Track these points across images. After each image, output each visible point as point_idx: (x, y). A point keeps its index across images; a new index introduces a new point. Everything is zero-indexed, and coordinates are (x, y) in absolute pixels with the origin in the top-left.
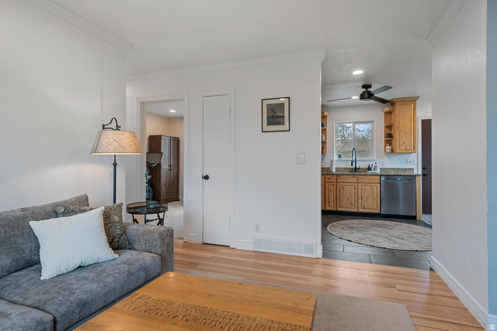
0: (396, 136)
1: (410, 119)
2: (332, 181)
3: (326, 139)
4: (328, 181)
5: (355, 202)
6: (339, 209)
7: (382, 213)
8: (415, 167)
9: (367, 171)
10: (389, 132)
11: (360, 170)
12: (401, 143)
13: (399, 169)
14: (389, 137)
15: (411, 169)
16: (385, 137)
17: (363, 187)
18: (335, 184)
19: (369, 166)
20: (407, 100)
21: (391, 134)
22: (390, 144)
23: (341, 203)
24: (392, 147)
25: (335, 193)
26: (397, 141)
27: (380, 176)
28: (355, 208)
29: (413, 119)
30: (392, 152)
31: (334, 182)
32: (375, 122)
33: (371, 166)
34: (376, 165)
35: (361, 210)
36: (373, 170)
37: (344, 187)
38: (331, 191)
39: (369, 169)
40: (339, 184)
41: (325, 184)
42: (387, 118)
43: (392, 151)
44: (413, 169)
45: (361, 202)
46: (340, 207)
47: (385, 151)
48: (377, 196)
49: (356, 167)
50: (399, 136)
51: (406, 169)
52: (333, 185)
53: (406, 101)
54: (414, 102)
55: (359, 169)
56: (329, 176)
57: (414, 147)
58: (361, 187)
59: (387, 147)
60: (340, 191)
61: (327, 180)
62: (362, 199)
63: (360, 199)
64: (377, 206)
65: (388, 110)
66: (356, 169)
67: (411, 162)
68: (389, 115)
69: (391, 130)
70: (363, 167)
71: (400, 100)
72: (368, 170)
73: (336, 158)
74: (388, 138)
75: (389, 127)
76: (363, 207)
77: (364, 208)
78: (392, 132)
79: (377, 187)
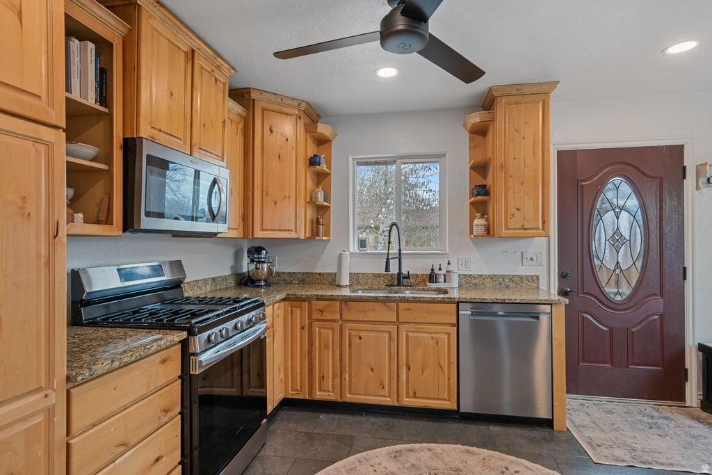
0: (499, 191)
1: (534, 143)
2: (330, 317)
3: (327, 198)
4: (318, 317)
5: (390, 379)
6: (349, 397)
7: (461, 410)
8: (541, 272)
9: (428, 283)
10: (481, 182)
11: (412, 280)
12: (512, 210)
13: (504, 277)
14: (482, 196)
15: (532, 277)
16: (472, 195)
17: (410, 335)
18: (337, 326)
19: (433, 270)
20: (526, 90)
21: (485, 186)
22: (484, 213)
23: (353, 379)
24: (487, 220)
25: (337, 352)
26: (499, 206)
27: (458, 303)
28: (389, 397)
29: (540, 145)
30: (488, 233)
31: (335, 321)
32: (447, 155)
33: (437, 271)
34: (450, 268)
35: (408, 402)
36: (442, 279)
37: (362, 334)
38: (326, 347)
39: (432, 277)
40: (349, 325)
41: (310, 325)
42: (475, 147)
43: (488, 231)
44: (538, 277)
45: (408, 378)
46: (350, 393)
47: (471, 232)
48: (449, 362)
49: (400, 274)
50: (507, 190)
51: (521, 277)
52: (333, 329)
53: (523, 95)
54: (543, 97)
55: (408, 277)
56: (321, 304)
57: (544, 222)
58: (407, 336)
59: (476, 222)
60: (350, 345)
61: (316, 316)
62: (409, 369)
63: (404, 369)
64: (449, 390)
65: (478, 120)
66: (401, 280)
67: (531, 259)
68: (479, 139)
69: (485, 177)
70: (419, 272)
71: (508, 91)
72: (431, 281)
73: (353, 247)
74: (479, 198)
75: (480, 168)
76: (411, 394)
77: (415, 396)
78: (489, 181)
79: (449, 334)
